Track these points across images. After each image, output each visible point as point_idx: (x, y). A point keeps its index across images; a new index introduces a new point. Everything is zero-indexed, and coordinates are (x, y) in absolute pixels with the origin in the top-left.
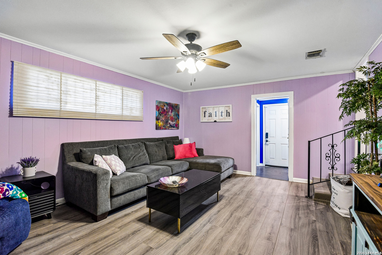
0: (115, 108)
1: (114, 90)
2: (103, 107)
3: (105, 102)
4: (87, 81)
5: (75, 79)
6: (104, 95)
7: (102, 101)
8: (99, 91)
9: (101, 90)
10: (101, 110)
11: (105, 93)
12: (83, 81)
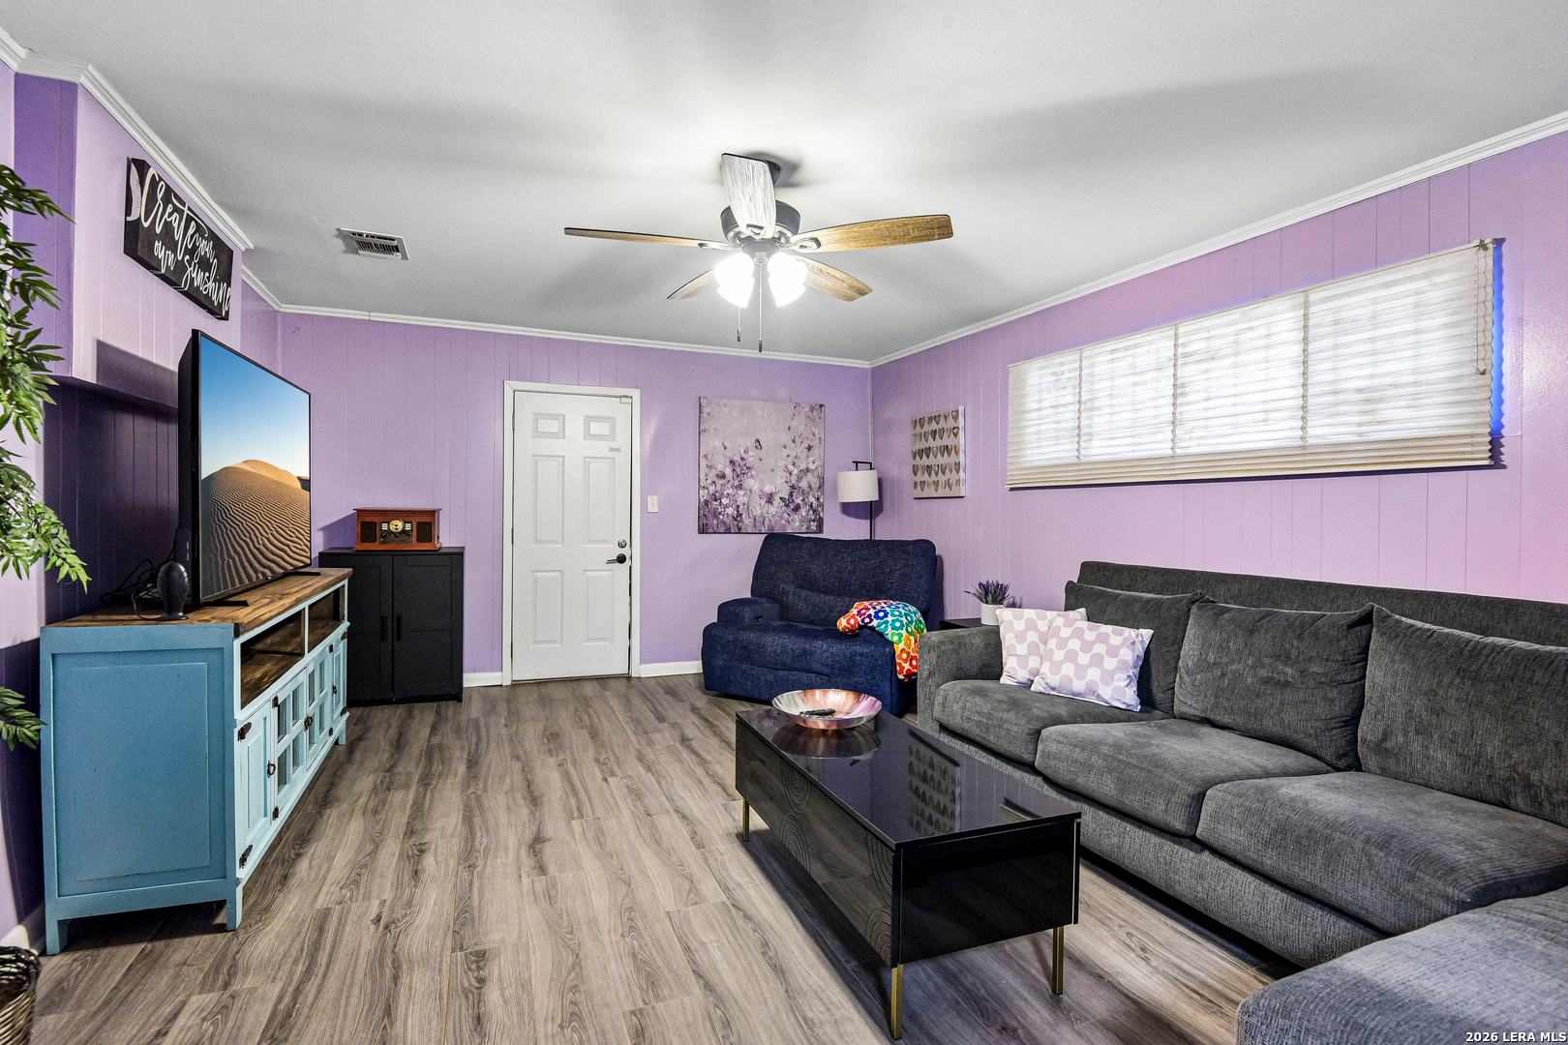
0: (1262, 416)
1: (1252, 328)
2: (1202, 423)
3: (1207, 399)
4: (1147, 339)
5: (1113, 352)
6: (1206, 371)
7: (1197, 402)
8: (1189, 359)
9: (1195, 352)
10: (1191, 439)
11: (1212, 359)
12: (1135, 347)
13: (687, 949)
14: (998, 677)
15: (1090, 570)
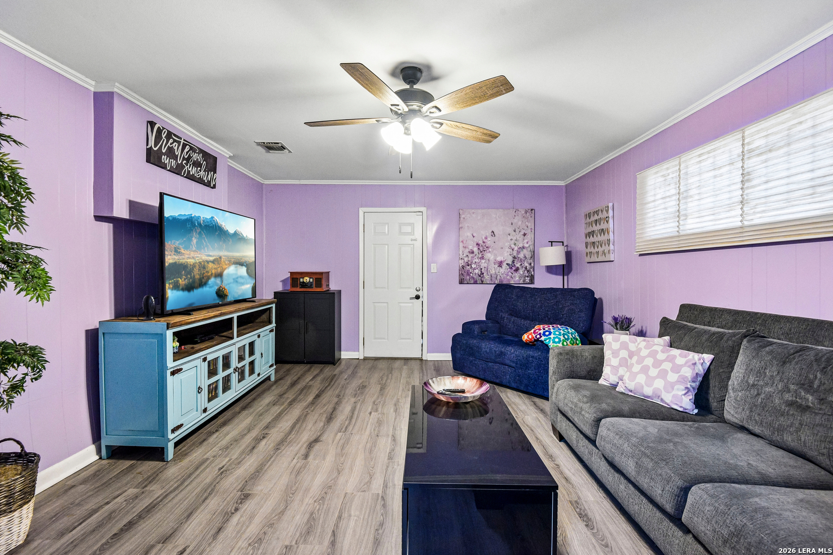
0: (810, 191)
1: (801, 123)
2: (763, 200)
3: (767, 182)
4: (723, 143)
5: (700, 155)
6: (766, 161)
7: (759, 185)
8: (753, 154)
9: (757, 148)
10: (755, 213)
11: (770, 151)
12: (714, 150)
13: (340, 517)
14: (598, 379)
15: (686, 310)
